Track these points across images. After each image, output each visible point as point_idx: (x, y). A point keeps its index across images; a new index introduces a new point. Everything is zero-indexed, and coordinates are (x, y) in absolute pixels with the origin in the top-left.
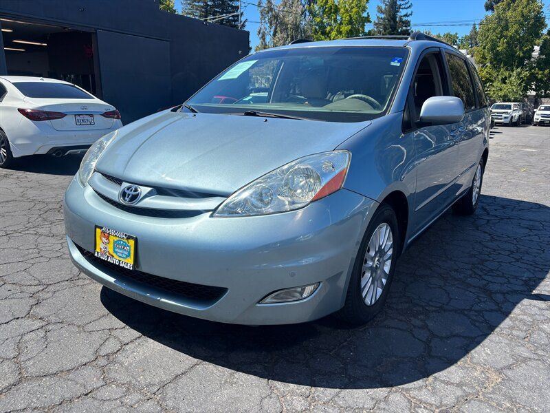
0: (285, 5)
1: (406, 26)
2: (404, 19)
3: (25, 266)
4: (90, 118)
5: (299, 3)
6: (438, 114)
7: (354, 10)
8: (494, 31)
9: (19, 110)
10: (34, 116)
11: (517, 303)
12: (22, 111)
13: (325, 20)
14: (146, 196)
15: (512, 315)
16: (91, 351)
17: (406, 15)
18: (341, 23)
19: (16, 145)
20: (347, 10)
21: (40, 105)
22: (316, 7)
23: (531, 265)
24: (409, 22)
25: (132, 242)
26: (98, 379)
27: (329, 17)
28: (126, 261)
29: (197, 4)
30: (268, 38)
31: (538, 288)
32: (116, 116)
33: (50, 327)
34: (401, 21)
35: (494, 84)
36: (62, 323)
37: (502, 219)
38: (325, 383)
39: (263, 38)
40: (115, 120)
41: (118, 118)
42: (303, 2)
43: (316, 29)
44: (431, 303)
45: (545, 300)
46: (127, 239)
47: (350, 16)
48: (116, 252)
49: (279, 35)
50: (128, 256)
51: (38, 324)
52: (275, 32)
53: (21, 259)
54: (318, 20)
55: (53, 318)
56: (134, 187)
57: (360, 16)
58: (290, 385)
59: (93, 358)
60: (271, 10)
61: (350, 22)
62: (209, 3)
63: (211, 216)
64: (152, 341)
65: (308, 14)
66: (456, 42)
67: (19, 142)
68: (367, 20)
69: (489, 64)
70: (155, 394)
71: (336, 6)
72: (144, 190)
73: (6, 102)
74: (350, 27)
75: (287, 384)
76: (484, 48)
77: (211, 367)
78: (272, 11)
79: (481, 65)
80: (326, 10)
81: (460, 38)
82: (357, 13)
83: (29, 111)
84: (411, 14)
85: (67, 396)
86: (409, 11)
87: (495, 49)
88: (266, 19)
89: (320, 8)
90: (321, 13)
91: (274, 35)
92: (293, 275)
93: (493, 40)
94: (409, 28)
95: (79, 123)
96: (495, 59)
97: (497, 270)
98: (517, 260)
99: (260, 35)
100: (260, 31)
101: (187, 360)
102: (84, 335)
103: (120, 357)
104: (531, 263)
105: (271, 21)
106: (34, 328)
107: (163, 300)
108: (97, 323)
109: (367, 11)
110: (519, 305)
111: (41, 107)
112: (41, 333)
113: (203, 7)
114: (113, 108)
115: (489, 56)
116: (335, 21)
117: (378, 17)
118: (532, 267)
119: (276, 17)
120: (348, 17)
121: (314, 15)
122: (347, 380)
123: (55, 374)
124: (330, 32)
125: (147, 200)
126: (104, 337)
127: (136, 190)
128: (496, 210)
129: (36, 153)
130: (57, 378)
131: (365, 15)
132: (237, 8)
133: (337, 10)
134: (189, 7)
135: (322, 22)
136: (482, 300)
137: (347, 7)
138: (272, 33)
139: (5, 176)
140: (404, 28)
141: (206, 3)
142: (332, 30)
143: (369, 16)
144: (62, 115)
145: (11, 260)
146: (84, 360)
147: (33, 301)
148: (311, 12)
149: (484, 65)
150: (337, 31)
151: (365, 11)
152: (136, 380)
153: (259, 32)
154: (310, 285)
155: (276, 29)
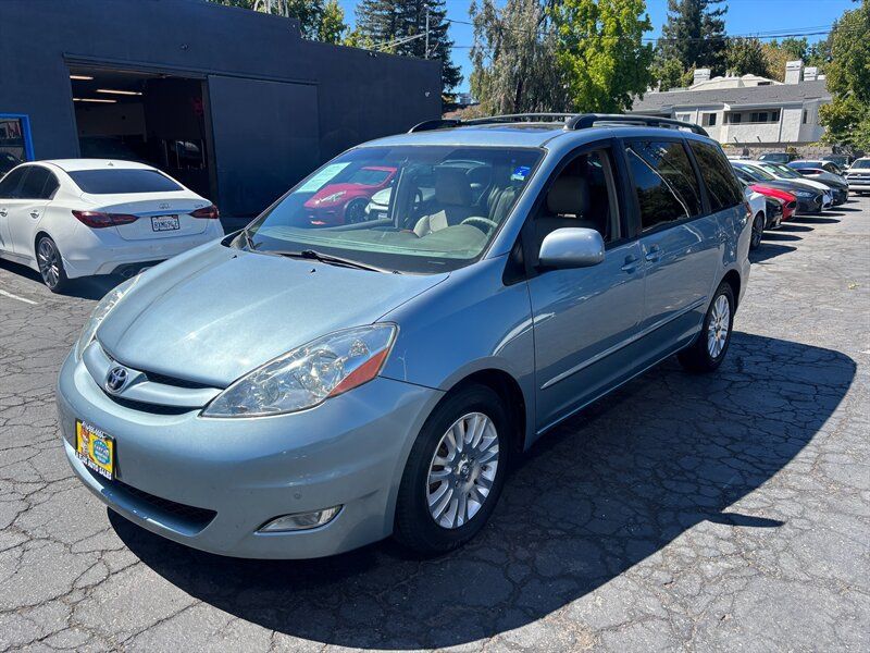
0: (513, 10)
1: (716, 31)
2: (714, 19)
3: (30, 452)
4: (173, 221)
5: (536, 4)
6: (567, 255)
7: (624, 12)
8: (860, 36)
9: (74, 212)
10: (94, 221)
11: (688, 527)
12: (77, 214)
13: (576, 30)
14: (133, 383)
15: (668, 547)
16: (69, 580)
17: (717, 13)
18: (603, 34)
19: (72, 262)
20: (612, 12)
21: (102, 206)
22: (562, 10)
23: (751, 463)
24: (722, 23)
25: (110, 444)
26: (62, 620)
27: (584, 26)
28: (105, 468)
29: (379, 13)
30: (487, 63)
31: (737, 504)
32: (212, 214)
33: (30, 545)
34: (709, 22)
35: (860, 125)
36: (47, 539)
37: (756, 380)
38: (346, 640)
39: (479, 61)
40: (211, 220)
41: (215, 217)
42: (542, 2)
43: (562, 45)
44: (560, 524)
45: (735, 524)
46: (106, 439)
47: (617, 21)
48: (96, 455)
49: (503, 57)
50: (108, 461)
51: (19, 539)
52: (497, 53)
53: (30, 443)
54: (565, 29)
55: (38, 533)
56: (123, 368)
57: (634, 21)
58: (300, 640)
59: (67, 590)
60: (490, 17)
61: (618, 31)
62: (397, 10)
63: (201, 415)
64: (150, 569)
65: (549, 19)
66: (804, 53)
67: (76, 257)
68: (646, 26)
69: (851, 92)
70: (122, 644)
71: (595, 6)
72: (132, 374)
73: (58, 200)
74: (616, 39)
75: (295, 638)
76: (843, 66)
77: (207, 608)
78: (492, 19)
79: (838, 94)
80: (579, 14)
81: (811, 46)
82: (629, 15)
83: (87, 214)
84: (725, 11)
85: (17, 641)
86: (721, 6)
87: (862, 66)
88: (484, 33)
89: (569, 10)
90: (571, 18)
91: (496, 57)
92: (298, 497)
93: (857, 53)
94: (722, 33)
95: (157, 229)
96: (862, 83)
97: (693, 472)
98: (734, 455)
99: (474, 59)
100: (473, 51)
101: (183, 597)
102: (69, 557)
103: (100, 591)
104: (754, 460)
105: (492, 35)
106: (10, 545)
107: (150, 520)
108: (90, 541)
109: (646, 11)
110: (689, 531)
111: (103, 208)
112: (17, 553)
113: (387, 17)
114: (207, 203)
115: (850, 79)
116: (594, 29)
117: (670, 18)
118: (749, 468)
119: (499, 28)
120: (614, 24)
121: (559, 21)
122: (378, 636)
123: (13, 611)
124: (584, 49)
125: (135, 387)
126: (91, 561)
127: (123, 374)
128: (757, 363)
129: (98, 273)
130: (13, 616)
131: (642, 18)
132: (442, 15)
133: (595, 13)
134: (367, 18)
135: (571, 33)
136: (640, 519)
137: (613, 6)
138: (492, 55)
139: (55, 307)
140: (714, 34)
141: (393, 11)
142: (588, 44)
143: (648, 20)
144: (132, 219)
145: (16, 444)
146: (54, 594)
147: (23, 506)
148: (554, 19)
149: (844, 94)
150: (596, 46)
151: (642, 12)
152: (107, 624)
153: (472, 54)
154: (329, 508)
155: (498, 47)
